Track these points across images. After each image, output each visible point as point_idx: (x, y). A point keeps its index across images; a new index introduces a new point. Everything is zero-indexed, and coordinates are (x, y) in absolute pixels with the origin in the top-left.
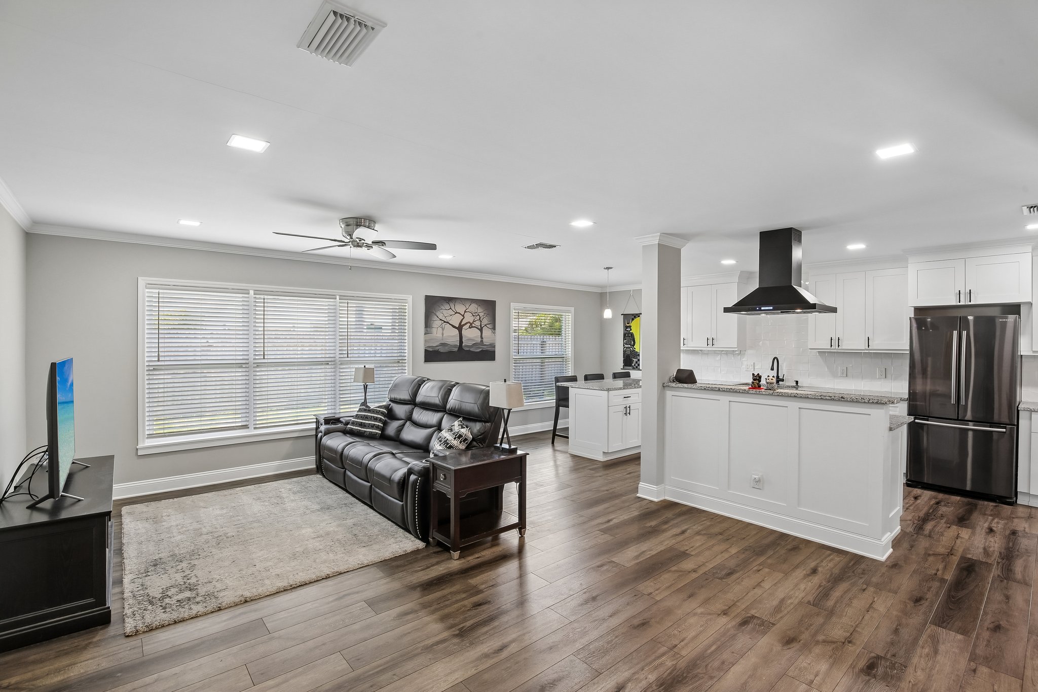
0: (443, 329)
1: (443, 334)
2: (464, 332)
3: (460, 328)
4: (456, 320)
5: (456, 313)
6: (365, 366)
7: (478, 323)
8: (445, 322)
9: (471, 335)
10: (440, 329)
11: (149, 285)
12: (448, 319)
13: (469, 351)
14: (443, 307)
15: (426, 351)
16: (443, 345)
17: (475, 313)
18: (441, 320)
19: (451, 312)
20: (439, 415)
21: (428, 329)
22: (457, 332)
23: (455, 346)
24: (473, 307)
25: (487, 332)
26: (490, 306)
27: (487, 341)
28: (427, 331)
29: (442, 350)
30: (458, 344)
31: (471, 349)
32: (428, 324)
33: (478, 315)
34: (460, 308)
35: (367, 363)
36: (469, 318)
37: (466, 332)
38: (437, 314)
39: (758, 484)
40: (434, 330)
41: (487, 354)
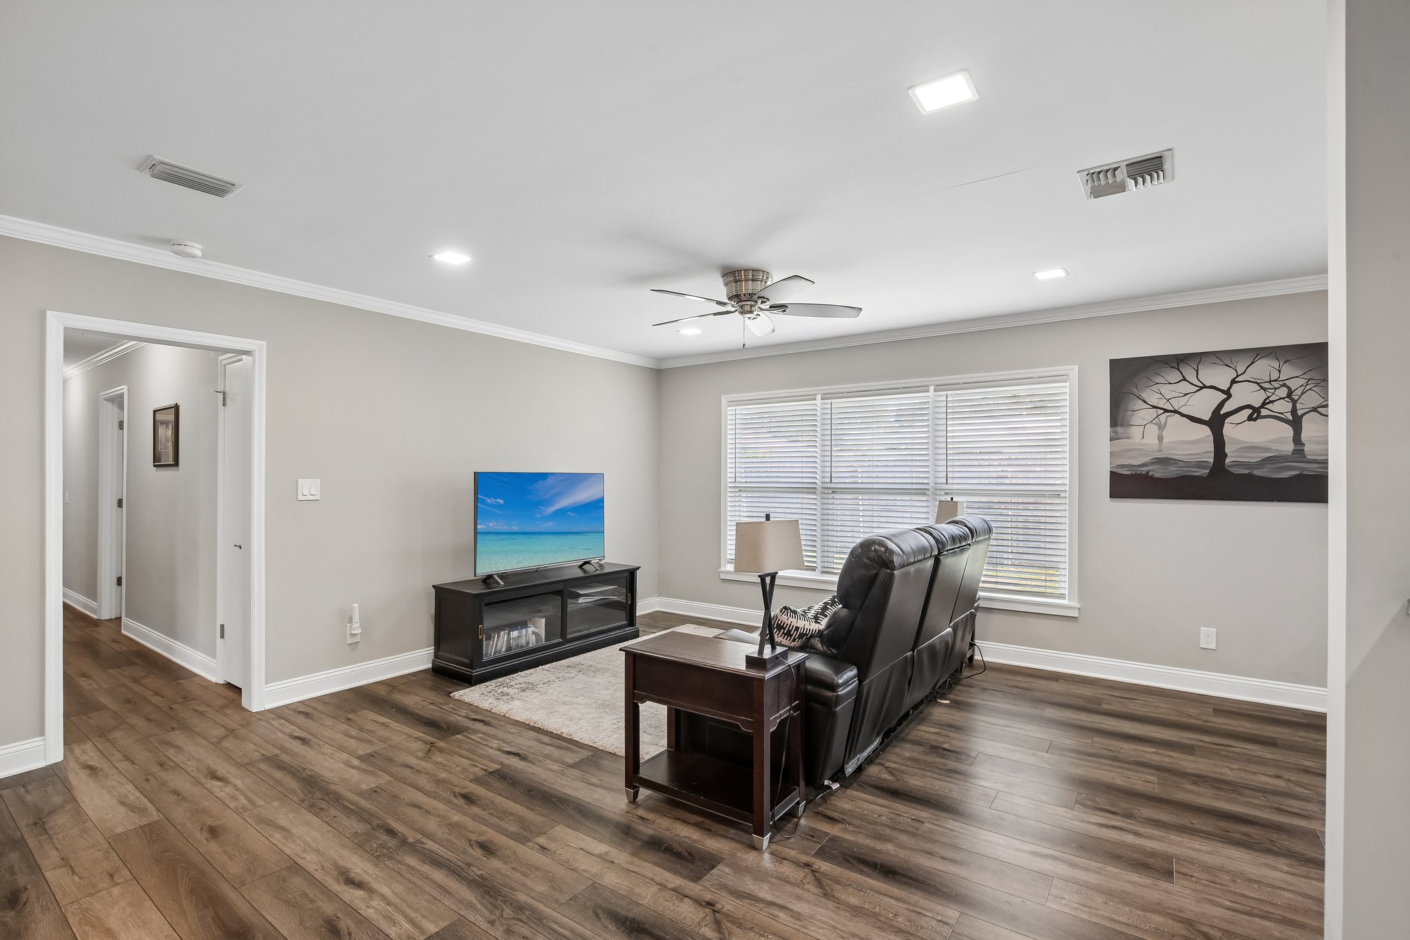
0: (1161, 427)
1: (1160, 438)
2: (1228, 430)
3: (1216, 422)
4: (1204, 405)
5: (1201, 388)
6: (952, 499)
7: (1284, 407)
8: (1166, 411)
9: (1256, 438)
10: (1153, 430)
11: (732, 403)
12: (1176, 404)
13: (1250, 476)
14: (1159, 380)
15: (1113, 475)
16: (1164, 461)
17: (1270, 382)
18: (1154, 407)
19: (1185, 387)
21: (1120, 429)
22: (1206, 431)
23: (1200, 465)
24: (1263, 369)
25: (1317, 427)
27: (1317, 450)
28: (1116, 432)
29: (1158, 472)
30: (1212, 460)
31: (1256, 472)
32: (1118, 418)
33: (1285, 385)
34: (1217, 376)
35: (957, 494)
36: (1245, 394)
37: (1238, 433)
38: (1144, 395)
40: (1136, 432)
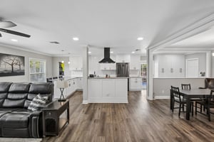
1: (5, 67)
3: (12, 65)
4: (11, 62)
5: (11, 60)
7: (18, 64)
8: (6, 63)
9: (16, 67)
10: (4, 65)
13: (16, 72)
14: (5, 58)
17: (18, 60)
19: (9, 60)
20: (26, 95)
24: (17, 58)
25: (22, 66)
26: (23, 58)
27: (22, 69)
29: (5, 72)
30: (12, 70)
34: (12, 58)
36: (15, 62)
37: (14, 66)
38: (4, 60)
39: (108, 95)
40: (2, 66)
41: (22, 73)
